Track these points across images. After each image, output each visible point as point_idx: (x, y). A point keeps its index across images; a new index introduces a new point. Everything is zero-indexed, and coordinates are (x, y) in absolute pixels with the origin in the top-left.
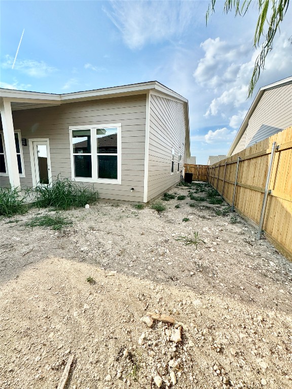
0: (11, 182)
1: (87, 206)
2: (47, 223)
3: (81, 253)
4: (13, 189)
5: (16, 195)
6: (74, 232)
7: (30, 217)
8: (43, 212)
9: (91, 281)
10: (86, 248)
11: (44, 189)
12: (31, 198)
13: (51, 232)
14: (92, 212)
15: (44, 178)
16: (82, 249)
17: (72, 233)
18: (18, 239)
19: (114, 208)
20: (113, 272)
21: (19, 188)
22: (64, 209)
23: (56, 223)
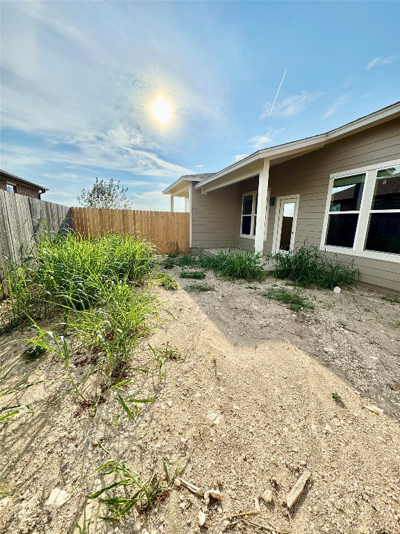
0: (256, 246)
1: (337, 290)
2: (285, 299)
3: (324, 353)
4: (256, 253)
5: (257, 261)
6: (316, 320)
7: (267, 286)
8: (280, 284)
9: (336, 398)
10: (332, 350)
11: (284, 256)
12: (270, 266)
13: (289, 311)
14: (345, 300)
15: (285, 244)
16: (326, 349)
17: (313, 321)
18: (256, 308)
19: (388, 304)
20: (375, 408)
21: (261, 254)
22: (304, 286)
23: (293, 302)
